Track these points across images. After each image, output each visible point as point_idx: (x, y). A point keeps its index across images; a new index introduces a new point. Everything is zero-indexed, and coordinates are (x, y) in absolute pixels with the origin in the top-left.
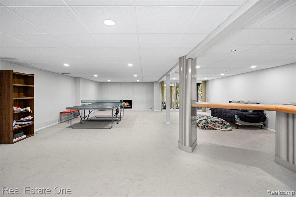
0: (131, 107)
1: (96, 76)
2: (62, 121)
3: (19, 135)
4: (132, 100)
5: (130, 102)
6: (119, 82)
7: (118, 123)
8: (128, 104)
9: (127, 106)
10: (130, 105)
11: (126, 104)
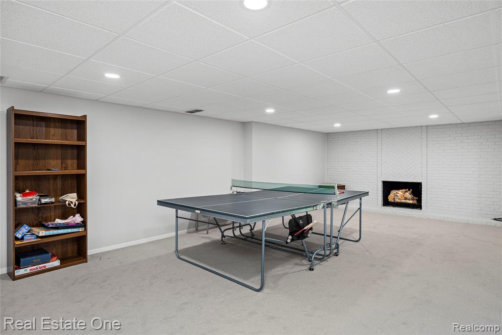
0: (418, 206)
1: (270, 111)
2: (199, 228)
3: (36, 259)
4: (421, 183)
5: (416, 189)
6: (377, 130)
7: (311, 269)
8: (408, 195)
9: (404, 201)
10: (413, 199)
11: (400, 193)
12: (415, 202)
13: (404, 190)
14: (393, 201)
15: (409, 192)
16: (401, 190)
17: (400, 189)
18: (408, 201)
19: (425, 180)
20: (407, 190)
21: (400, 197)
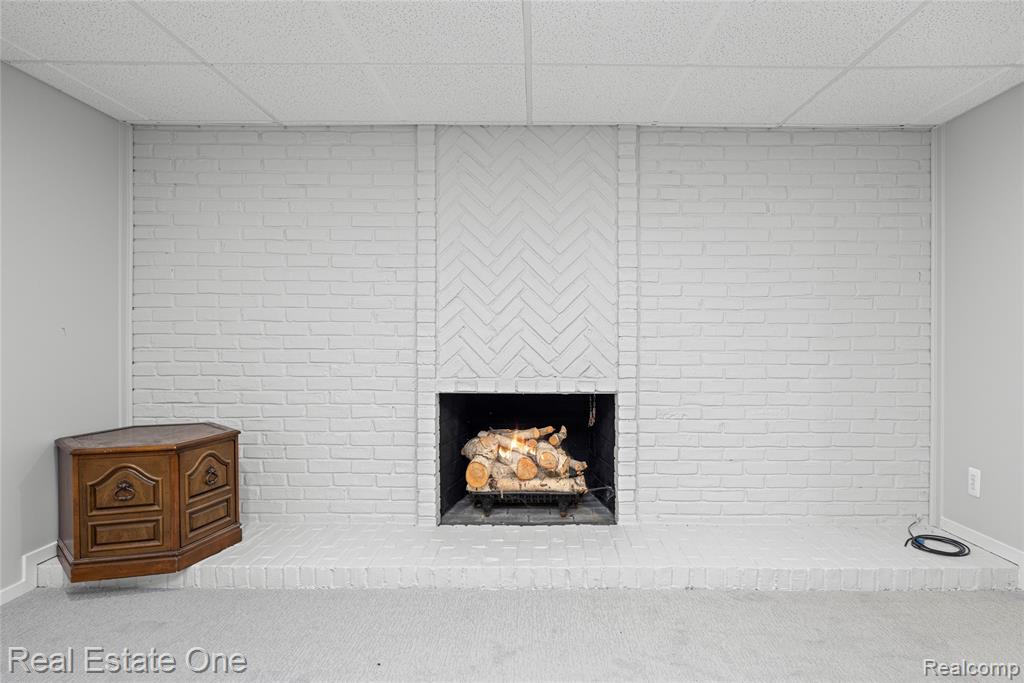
4: (612, 397)
8: (552, 452)
9: (534, 485)
10: (573, 474)
11: (514, 444)
12: (580, 485)
13: (536, 432)
14: (487, 489)
15: (556, 439)
16: (517, 434)
17: (513, 428)
18: (553, 485)
19: (630, 385)
20: (550, 429)
21: (514, 467)
